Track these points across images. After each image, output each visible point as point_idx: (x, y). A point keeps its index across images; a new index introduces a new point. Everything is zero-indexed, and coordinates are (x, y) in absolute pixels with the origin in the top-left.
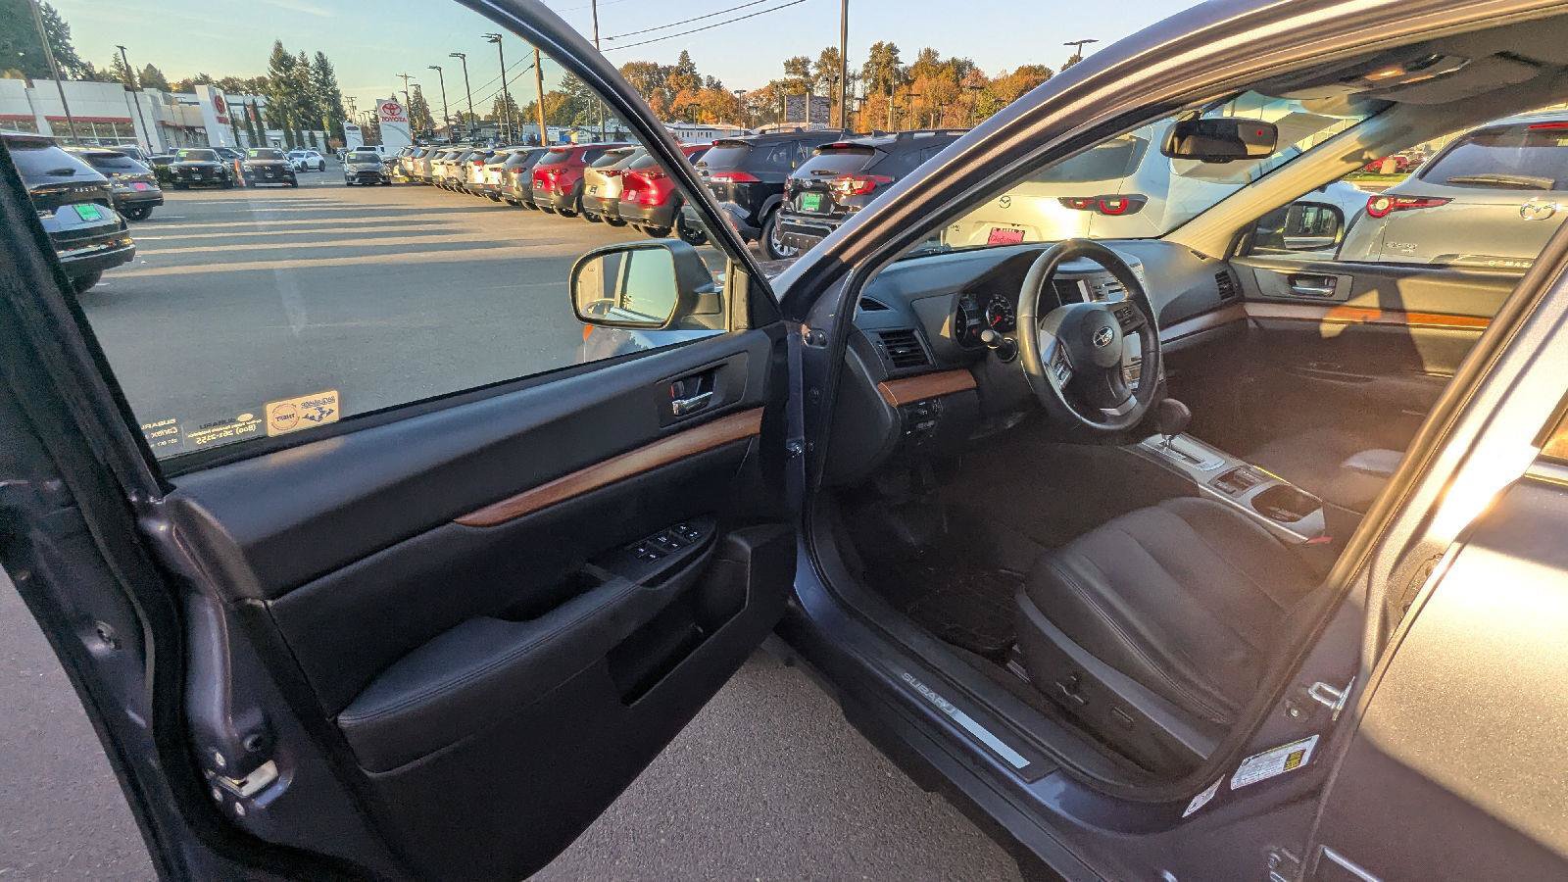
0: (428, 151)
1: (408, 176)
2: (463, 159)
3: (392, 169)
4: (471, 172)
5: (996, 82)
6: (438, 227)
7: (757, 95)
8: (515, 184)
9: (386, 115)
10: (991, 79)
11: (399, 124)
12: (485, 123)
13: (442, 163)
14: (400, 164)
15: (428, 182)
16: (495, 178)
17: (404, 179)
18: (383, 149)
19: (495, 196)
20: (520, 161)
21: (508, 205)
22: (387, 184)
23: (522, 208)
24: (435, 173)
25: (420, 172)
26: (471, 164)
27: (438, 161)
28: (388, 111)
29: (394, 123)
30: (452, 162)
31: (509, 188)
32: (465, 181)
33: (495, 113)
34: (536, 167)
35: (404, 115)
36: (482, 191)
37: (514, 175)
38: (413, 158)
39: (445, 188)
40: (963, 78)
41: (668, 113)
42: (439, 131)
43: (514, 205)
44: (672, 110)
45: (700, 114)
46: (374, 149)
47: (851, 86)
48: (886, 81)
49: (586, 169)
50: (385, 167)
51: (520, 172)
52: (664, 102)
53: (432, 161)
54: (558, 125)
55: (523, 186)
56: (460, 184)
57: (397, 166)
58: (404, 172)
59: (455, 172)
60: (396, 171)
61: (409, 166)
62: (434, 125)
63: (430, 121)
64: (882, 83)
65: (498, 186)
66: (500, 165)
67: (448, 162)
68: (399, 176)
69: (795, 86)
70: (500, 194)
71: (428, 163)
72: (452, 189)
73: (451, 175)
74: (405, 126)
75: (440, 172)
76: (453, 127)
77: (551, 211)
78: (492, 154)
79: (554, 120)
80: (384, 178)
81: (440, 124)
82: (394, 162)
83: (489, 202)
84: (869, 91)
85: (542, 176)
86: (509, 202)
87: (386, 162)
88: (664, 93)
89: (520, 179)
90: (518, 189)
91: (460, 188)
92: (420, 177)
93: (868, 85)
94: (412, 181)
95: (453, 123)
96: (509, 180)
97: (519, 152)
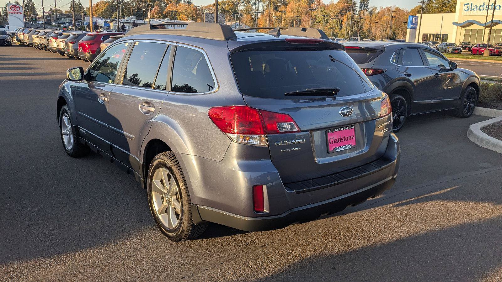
0: (31, 31)
1: (21, 42)
2: (48, 35)
3: (12, 38)
4: (51, 41)
5: (328, 6)
6: (21, 66)
7: (208, 7)
8: (71, 49)
9: (11, 11)
10: (326, 4)
11: (18, 15)
12: (65, 15)
13: (38, 37)
14: (17, 36)
15: (30, 45)
16: (62, 46)
17: (18, 43)
18: (8, 27)
19: (62, 53)
20: (74, 38)
21: (68, 57)
22: (10, 45)
23: (75, 59)
24: (34, 41)
25: (27, 40)
26: (52, 38)
27: (35, 36)
28: (13, 9)
29: (15, 15)
30: (43, 37)
31: (68, 50)
32: (48, 45)
33: (70, 10)
34: (80, 42)
35: (21, 11)
36: (56, 50)
37: (71, 45)
38: (24, 33)
39: (39, 49)
40: (312, 3)
41: (162, 14)
42: (40, 18)
43: (71, 58)
44: (164, 13)
45: (179, 16)
46: (4, 27)
47: (257, 5)
48: (274, 3)
49: (101, 44)
50: (9, 37)
51: (73, 43)
52: (161, 8)
53: (33, 36)
54: (104, 18)
55: (74, 49)
56: (46, 47)
57: (15, 37)
58: (17, 40)
59: (44, 41)
60: (14, 39)
61: (22, 37)
62: (37, 15)
63: (34, 12)
64: (272, 4)
65: (63, 49)
66: (65, 40)
67: (42, 37)
68: (16, 41)
69: (228, 4)
70: (64, 52)
71: (31, 36)
72: (42, 49)
73: (42, 42)
74: (22, 17)
75: (36, 41)
76: (47, 16)
77: (87, 61)
78: (61, 34)
79: (102, 16)
80: (8, 42)
81: (40, 15)
82: (14, 35)
83: (60, 56)
84: (266, 8)
85: (82, 46)
86: (69, 56)
87: (9, 35)
88: (161, 4)
89: (73, 46)
90: (72, 51)
91: (45, 48)
92: (26, 43)
93: (265, 5)
94: (22, 44)
95: (48, 14)
96: (68, 47)
97: (74, 35)
